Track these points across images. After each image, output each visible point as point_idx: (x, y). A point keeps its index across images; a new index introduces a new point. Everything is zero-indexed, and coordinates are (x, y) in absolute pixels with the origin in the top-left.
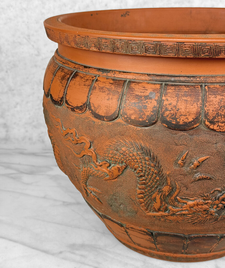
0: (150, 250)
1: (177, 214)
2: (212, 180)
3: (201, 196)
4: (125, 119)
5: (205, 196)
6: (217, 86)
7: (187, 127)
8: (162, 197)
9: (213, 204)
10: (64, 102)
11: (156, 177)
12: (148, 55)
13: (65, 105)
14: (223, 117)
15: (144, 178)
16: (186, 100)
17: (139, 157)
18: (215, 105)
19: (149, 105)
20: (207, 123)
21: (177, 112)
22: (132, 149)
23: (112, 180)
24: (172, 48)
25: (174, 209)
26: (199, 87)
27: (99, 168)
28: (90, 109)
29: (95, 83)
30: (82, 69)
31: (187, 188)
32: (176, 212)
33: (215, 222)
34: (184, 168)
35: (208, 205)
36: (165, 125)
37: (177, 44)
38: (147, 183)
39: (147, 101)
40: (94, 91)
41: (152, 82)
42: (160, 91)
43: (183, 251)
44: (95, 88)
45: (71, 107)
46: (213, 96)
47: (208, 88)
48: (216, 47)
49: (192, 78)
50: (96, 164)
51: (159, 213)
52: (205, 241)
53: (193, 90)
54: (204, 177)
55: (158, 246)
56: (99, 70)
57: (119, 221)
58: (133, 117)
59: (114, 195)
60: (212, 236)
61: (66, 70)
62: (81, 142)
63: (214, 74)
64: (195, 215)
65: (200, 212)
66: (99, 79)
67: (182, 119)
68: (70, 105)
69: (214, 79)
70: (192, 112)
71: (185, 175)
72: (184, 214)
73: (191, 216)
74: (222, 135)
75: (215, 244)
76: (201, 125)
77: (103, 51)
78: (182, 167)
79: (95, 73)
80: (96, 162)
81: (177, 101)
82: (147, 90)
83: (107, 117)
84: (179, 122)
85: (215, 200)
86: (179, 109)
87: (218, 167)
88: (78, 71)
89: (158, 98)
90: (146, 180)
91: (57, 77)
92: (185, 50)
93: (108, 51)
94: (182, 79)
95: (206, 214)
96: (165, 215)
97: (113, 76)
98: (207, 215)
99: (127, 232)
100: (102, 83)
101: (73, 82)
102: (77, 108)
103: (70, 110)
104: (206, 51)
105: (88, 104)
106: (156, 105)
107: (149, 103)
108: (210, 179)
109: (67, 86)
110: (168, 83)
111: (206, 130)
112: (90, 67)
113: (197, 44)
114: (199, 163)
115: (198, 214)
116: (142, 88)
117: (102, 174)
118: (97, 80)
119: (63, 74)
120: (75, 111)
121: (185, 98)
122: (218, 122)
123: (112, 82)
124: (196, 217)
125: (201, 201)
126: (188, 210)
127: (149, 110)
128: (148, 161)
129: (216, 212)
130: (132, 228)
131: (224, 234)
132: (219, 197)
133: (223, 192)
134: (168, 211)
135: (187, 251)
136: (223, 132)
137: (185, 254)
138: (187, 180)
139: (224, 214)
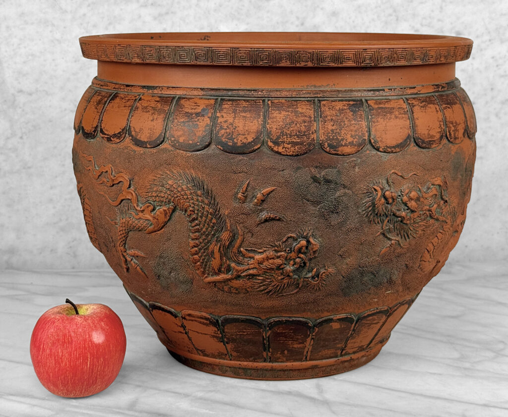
0: (219, 360)
1: (243, 274)
2: (283, 221)
3: (272, 245)
4: (172, 143)
5: (276, 246)
6: (283, 101)
7: (246, 149)
8: (222, 249)
9: (288, 257)
10: (99, 132)
11: (212, 219)
12: (199, 63)
13: (100, 135)
14: (289, 136)
15: (197, 222)
16: (244, 117)
17: (189, 192)
18: (280, 122)
19: (201, 124)
20: (270, 144)
21: (234, 130)
22: (181, 181)
23: (159, 231)
24: (226, 54)
25: (238, 266)
26: (261, 101)
27: (141, 214)
28: (130, 134)
29: (138, 102)
30: (123, 89)
31: (253, 235)
32: (242, 271)
33: (297, 291)
34: (246, 204)
35: (281, 260)
36: (220, 147)
37: (230, 50)
38: (202, 229)
39: (199, 119)
40: (136, 112)
41: (206, 97)
42: (214, 106)
43: (265, 354)
44: (137, 108)
45: (106, 136)
46: (277, 112)
47: (272, 102)
48: (276, 54)
49: (252, 92)
50: (136, 210)
51: (221, 276)
52: (292, 332)
53: (253, 104)
54: (271, 216)
55: (229, 346)
56: (144, 87)
57: (172, 308)
58: (181, 140)
59: (161, 257)
60: (300, 321)
61: (104, 93)
62: (118, 182)
63: (279, 87)
64: (267, 277)
65: (273, 272)
66: (142, 98)
67: (240, 139)
68: (106, 134)
69: (278, 93)
70: (252, 131)
71: (247, 214)
72: (253, 275)
73: (262, 278)
74: (290, 159)
75: (309, 339)
76: (263, 147)
77: (148, 61)
78: (243, 203)
79: (139, 91)
80: (136, 207)
81: (235, 118)
82: (199, 106)
83: (150, 142)
84: (237, 143)
85: (290, 251)
86: (236, 127)
87: (289, 202)
88: (119, 92)
89: (212, 114)
90: (199, 225)
91: (92, 103)
92: (241, 56)
93: (153, 61)
94: (241, 93)
95: (282, 274)
96: (228, 278)
97: (160, 92)
98: (282, 277)
99: (183, 327)
100: (146, 102)
101: (111, 105)
102: (115, 135)
103: (105, 141)
104: (265, 58)
105: (128, 128)
106: (209, 123)
107: (201, 121)
108: (279, 220)
109: (103, 111)
110: (224, 97)
111: (270, 153)
112: (132, 86)
113: (253, 49)
114: (264, 196)
115: (271, 276)
116: (194, 104)
117: (145, 224)
118: (140, 99)
119: (100, 97)
120: (112, 141)
121: (243, 114)
122: (283, 142)
123: (158, 99)
124: (269, 280)
125: (271, 253)
126: (256, 268)
127: (200, 129)
128: (200, 196)
129: (294, 271)
130: (189, 315)
131: (317, 320)
132: (294, 247)
133: (299, 240)
134: (231, 272)
135: (270, 353)
136: (290, 156)
137: (270, 362)
138: (251, 222)
139: (307, 276)
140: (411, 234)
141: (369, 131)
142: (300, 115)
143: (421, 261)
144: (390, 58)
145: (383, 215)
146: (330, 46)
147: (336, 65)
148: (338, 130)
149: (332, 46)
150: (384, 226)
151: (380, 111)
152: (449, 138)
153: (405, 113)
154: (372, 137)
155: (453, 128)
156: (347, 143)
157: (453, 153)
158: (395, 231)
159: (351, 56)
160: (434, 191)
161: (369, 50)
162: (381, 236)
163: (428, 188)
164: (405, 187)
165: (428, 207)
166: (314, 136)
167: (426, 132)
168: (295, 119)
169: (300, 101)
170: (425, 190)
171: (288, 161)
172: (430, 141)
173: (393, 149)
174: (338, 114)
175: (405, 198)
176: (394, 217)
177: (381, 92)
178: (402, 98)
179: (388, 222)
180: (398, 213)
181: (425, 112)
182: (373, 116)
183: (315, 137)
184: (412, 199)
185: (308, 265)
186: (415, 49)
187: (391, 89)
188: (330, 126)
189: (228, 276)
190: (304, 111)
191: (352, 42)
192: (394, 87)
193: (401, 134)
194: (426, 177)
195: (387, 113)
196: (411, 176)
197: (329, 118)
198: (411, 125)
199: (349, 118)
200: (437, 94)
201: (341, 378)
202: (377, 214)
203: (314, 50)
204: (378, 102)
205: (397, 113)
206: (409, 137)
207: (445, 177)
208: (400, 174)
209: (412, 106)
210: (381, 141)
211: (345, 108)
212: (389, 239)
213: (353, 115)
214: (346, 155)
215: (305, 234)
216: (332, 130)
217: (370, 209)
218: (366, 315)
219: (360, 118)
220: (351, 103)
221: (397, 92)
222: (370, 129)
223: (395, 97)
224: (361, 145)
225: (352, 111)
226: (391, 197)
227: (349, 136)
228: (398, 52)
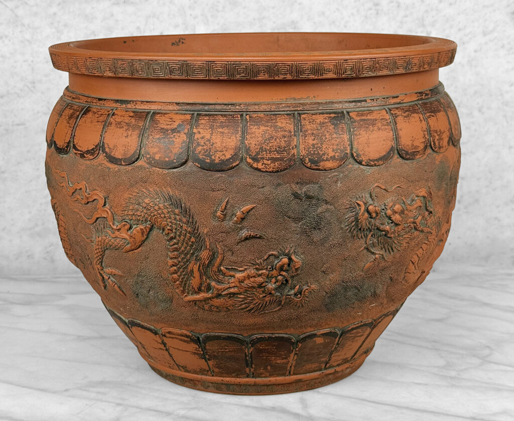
0: (201, 376)
1: (224, 293)
2: (264, 238)
3: (252, 264)
4: (147, 160)
5: (258, 264)
6: (262, 115)
7: (224, 166)
8: (201, 268)
9: (270, 275)
10: (72, 148)
11: (191, 237)
12: (173, 77)
13: (73, 151)
14: (268, 152)
15: (175, 241)
16: (222, 133)
17: (166, 211)
18: (258, 138)
19: (177, 140)
20: (249, 160)
21: (211, 147)
22: (157, 200)
23: (136, 249)
24: (201, 68)
25: (218, 285)
26: (239, 116)
27: (117, 233)
28: (104, 151)
29: (112, 117)
30: (95, 103)
31: (233, 253)
32: (222, 290)
33: (279, 308)
34: (225, 222)
35: (262, 278)
36: (197, 164)
37: (206, 64)
38: (180, 248)
39: (175, 136)
40: (109, 127)
41: (182, 112)
42: (190, 122)
43: (247, 370)
44: (111, 124)
45: (79, 152)
46: (256, 127)
47: (250, 117)
48: (253, 67)
49: (230, 106)
50: (112, 228)
51: (201, 295)
52: (275, 348)
53: (231, 119)
54: (252, 235)
55: (211, 363)
56: (117, 101)
57: (152, 325)
58: (157, 157)
59: (139, 276)
60: (283, 338)
61: (76, 107)
62: (92, 200)
63: (257, 101)
64: (249, 295)
65: (255, 290)
66: (116, 113)
67: (218, 156)
68: (79, 150)
69: (257, 107)
70: (230, 147)
71: (227, 233)
72: (234, 294)
73: (243, 296)
74: (270, 176)
75: (292, 355)
76: (242, 164)
77: (121, 75)
78: (222, 221)
79: (112, 105)
80: (112, 226)
81: (212, 134)
82: (175, 122)
83: (125, 159)
84: (215, 160)
85: (271, 269)
86: (214, 144)
87: (269, 219)
88: (91, 106)
89: (188, 130)
90: (178, 244)
91: (63, 117)
92: (217, 70)
93: (126, 75)
94: (218, 107)
95: (263, 292)
96: (208, 296)
97: (134, 107)
98: (264, 295)
99: (165, 344)
100: (120, 117)
101: (83, 119)
102: (88, 152)
103: (78, 157)
104: (241, 71)
105: (101, 145)
106: (185, 140)
107: (178, 138)
108: (260, 238)
109: (75, 126)
110: (201, 112)
111: (249, 169)
112: (105, 100)
113: (230, 63)
114: (244, 214)
115: (252, 294)
116: (169, 120)
117: (122, 242)
118: (114, 114)
119: (72, 111)
120: (85, 157)
121: (221, 130)
122: (263, 158)
123: (132, 114)
124: (251, 298)
125: (252, 271)
126: (237, 286)
127: (176, 146)
128: (178, 215)
129: (276, 289)
130: (169, 333)
131: (300, 335)
132: (276, 265)
133: (281, 257)
134: (211, 291)
135: (253, 369)
136: (270, 172)
137: (253, 377)
138: (231, 240)
139: (289, 294)
140: (395, 247)
141: (352, 145)
142: (279, 130)
143: (405, 273)
144: (371, 69)
145: (367, 230)
146: (309, 58)
147: (316, 77)
148: (319, 144)
149: (312, 58)
150: (368, 240)
151: (361, 123)
152: (433, 148)
153: (388, 124)
154: (354, 150)
155: (437, 137)
156: (329, 157)
157: (437, 163)
158: (379, 245)
159: (332, 67)
160: (418, 203)
161: (350, 61)
162: (365, 251)
163: (413, 200)
164: (389, 201)
165: (412, 220)
166: (295, 151)
167: (410, 143)
168: (274, 134)
169: (279, 114)
170: (409, 203)
171: (268, 178)
172: (414, 152)
173: (376, 162)
174: (319, 128)
175: (389, 212)
176: (378, 231)
177: (363, 103)
178: (385, 109)
179: (372, 236)
180: (382, 227)
181: (409, 122)
182: (355, 129)
183: (296, 152)
184: (396, 212)
185: (290, 282)
186: (398, 58)
187: (373, 100)
188: (310, 141)
189: (209, 295)
190: (283, 125)
191: (332, 52)
192: (376, 98)
193: (384, 147)
194: (410, 189)
195: (369, 125)
196: (394, 189)
197: (309, 132)
198: (395, 136)
199: (331, 131)
200: (420, 102)
201: (325, 391)
202: (360, 229)
203: (293, 63)
204: (360, 114)
205: (380, 124)
206: (392, 149)
207: (430, 188)
208: (384, 188)
209: (395, 116)
210: (363, 154)
211: (326, 121)
212: (373, 253)
213: (334, 128)
214: (328, 170)
215: (286, 252)
216: (313, 145)
217: (353, 224)
218: (349, 329)
219: (342, 131)
220: (333, 115)
221: (379, 102)
222: (352, 142)
223: (377, 108)
224: (343, 159)
225: (333, 124)
226: (374, 211)
227: (330, 150)
228: (380, 61)
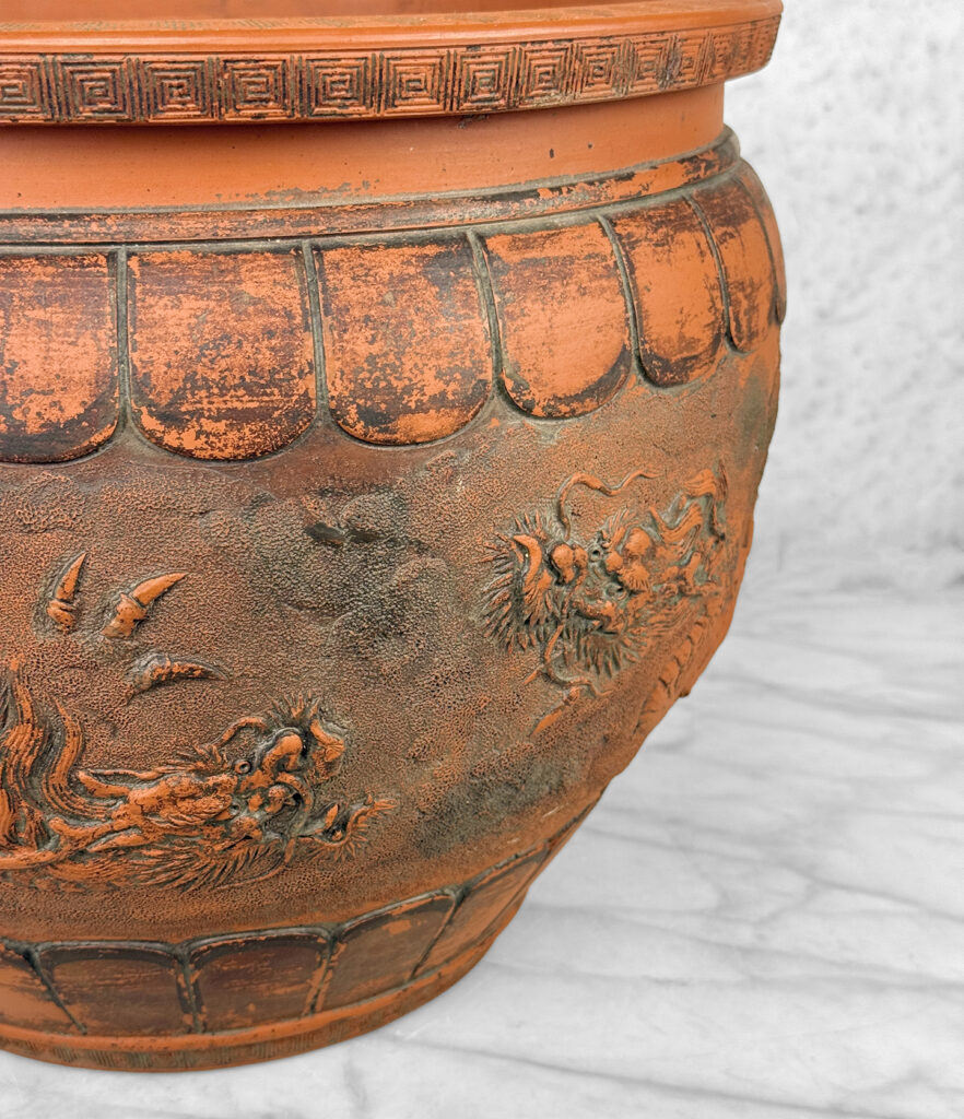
0: (51, 1035)
1: (94, 849)
2: (218, 679)
3: (183, 757)
5: (200, 757)
6: (184, 254)
7: (60, 447)
8: (10, 778)
9: (243, 788)
14: (216, 391)
16: (45, 324)
18: (178, 340)
20: (150, 423)
21: (7, 377)
25: (74, 827)
26: (102, 260)
31: (115, 728)
32: (89, 840)
33: (276, 871)
34: (79, 634)
35: (219, 798)
43: (188, 1019)
46: (166, 300)
47: (142, 264)
48: (141, 73)
49: (67, 224)
51: (18, 856)
52: (266, 964)
53: (74, 274)
54: (175, 670)
55: (74, 1010)
60: (291, 938)
63: (164, 202)
64: (177, 848)
65: (195, 832)
67: (35, 409)
69: (164, 226)
70: (77, 376)
71: (91, 667)
72: (128, 849)
73: (160, 853)
74: (227, 472)
75: (319, 973)
76: (125, 434)
78: (69, 633)
84: (24, 424)
85: (246, 769)
86: (15, 364)
87: (233, 618)
94: (23, 228)
95: (224, 836)
96: (43, 859)
98: (227, 843)
104: (98, 92)
108: (205, 676)
111: (150, 453)
113: (49, 58)
114: (143, 606)
115: (186, 843)
121: (39, 314)
122: (198, 414)
124: (184, 856)
125: (183, 779)
126: (136, 827)
129: (264, 825)
131: (343, 923)
132: (262, 757)
133: (277, 732)
134: (52, 841)
135: (205, 1016)
136: (228, 460)
137: (204, 1032)
138: (103, 690)
139: (308, 832)
140: (625, 656)
141: (498, 352)
142: (251, 309)
144: (562, 77)
145: (547, 621)
146: (346, 39)
147: (372, 114)
148: (391, 356)
149: (355, 39)
150: (549, 651)
151: (527, 273)
152: (735, 340)
153: (610, 272)
154: (508, 370)
155: (745, 304)
156: (425, 399)
157: (742, 384)
158: (579, 658)
159: (424, 74)
160: (694, 516)
161: (488, 49)
162: (540, 682)
163: (678, 511)
164: (612, 521)
165: (675, 570)
166: (309, 384)
167: (674, 332)
168: (232, 323)
169: (248, 252)
170: (667, 520)
171: (221, 480)
172: (685, 360)
173: (574, 405)
174: (389, 297)
175: (613, 559)
176: (578, 618)
177: (527, 201)
178: (596, 220)
179: (561, 635)
180: (591, 606)
181: (669, 261)
182: (508, 295)
183: (312, 386)
184: (632, 557)
185: (309, 800)
186: (641, 39)
187: (559, 189)
188: (361, 344)
189: (45, 854)
190: (263, 292)
191: (422, 17)
192: (565, 182)
193: (599, 350)
194: (671, 477)
195: (550, 280)
196: (629, 484)
197: (356, 312)
198: (630, 314)
199: (428, 307)
200: (694, 191)
202: (527, 622)
203: (287, 57)
204: (520, 241)
205: (584, 275)
206: (623, 356)
207: (722, 467)
208: (598, 485)
209: (629, 244)
210: (536, 381)
211: (412, 270)
212: (563, 685)
213: (439, 297)
214: (422, 443)
215: (294, 714)
216: (371, 359)
217: (505, 609)
218: (485, 882)
219: (465, 305)
220: (431, 250)
221: (578, 196)
222: (498, 344)
223: (572, 218)
224: (472, 402)
225: (433, 282)
226: (571, 562)
227: (429, 375)
228: (585, 51)
